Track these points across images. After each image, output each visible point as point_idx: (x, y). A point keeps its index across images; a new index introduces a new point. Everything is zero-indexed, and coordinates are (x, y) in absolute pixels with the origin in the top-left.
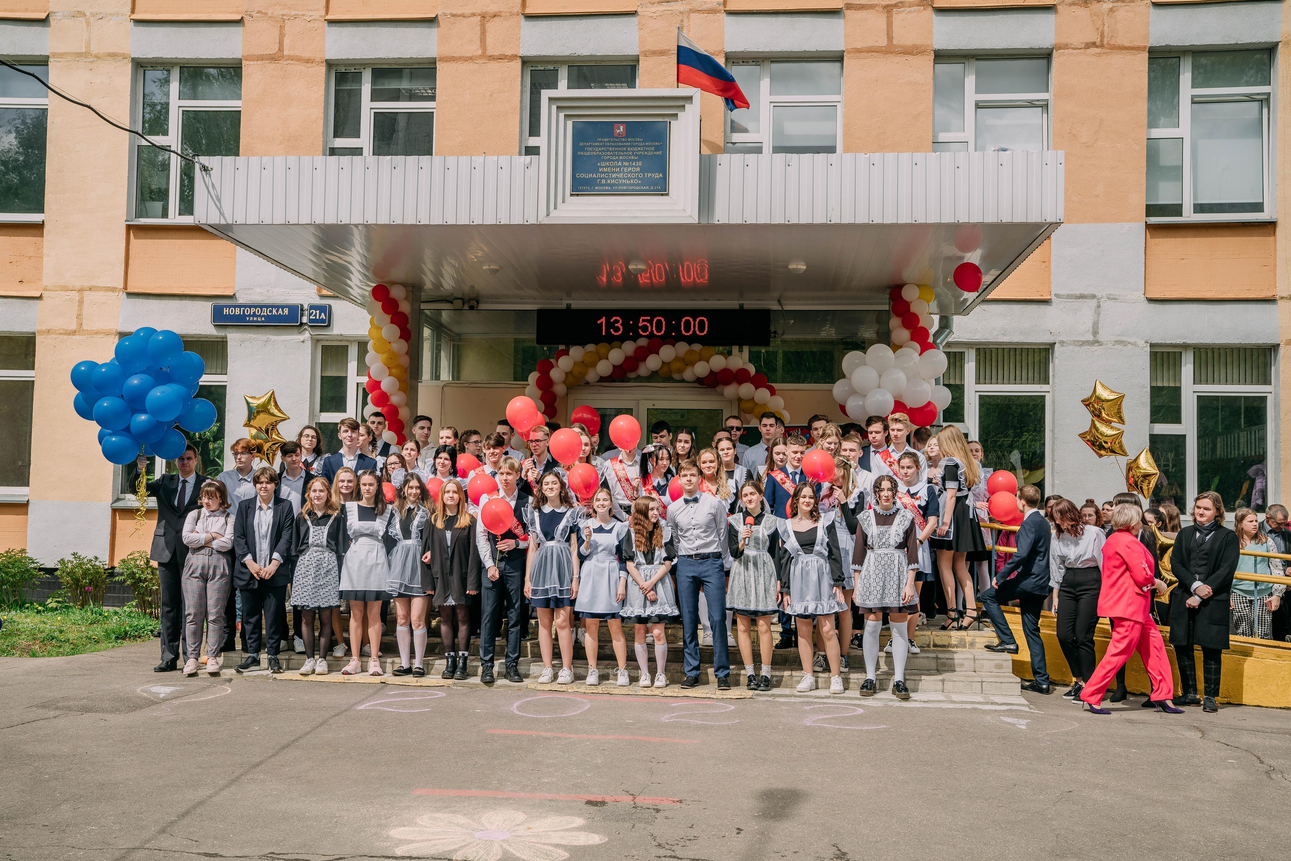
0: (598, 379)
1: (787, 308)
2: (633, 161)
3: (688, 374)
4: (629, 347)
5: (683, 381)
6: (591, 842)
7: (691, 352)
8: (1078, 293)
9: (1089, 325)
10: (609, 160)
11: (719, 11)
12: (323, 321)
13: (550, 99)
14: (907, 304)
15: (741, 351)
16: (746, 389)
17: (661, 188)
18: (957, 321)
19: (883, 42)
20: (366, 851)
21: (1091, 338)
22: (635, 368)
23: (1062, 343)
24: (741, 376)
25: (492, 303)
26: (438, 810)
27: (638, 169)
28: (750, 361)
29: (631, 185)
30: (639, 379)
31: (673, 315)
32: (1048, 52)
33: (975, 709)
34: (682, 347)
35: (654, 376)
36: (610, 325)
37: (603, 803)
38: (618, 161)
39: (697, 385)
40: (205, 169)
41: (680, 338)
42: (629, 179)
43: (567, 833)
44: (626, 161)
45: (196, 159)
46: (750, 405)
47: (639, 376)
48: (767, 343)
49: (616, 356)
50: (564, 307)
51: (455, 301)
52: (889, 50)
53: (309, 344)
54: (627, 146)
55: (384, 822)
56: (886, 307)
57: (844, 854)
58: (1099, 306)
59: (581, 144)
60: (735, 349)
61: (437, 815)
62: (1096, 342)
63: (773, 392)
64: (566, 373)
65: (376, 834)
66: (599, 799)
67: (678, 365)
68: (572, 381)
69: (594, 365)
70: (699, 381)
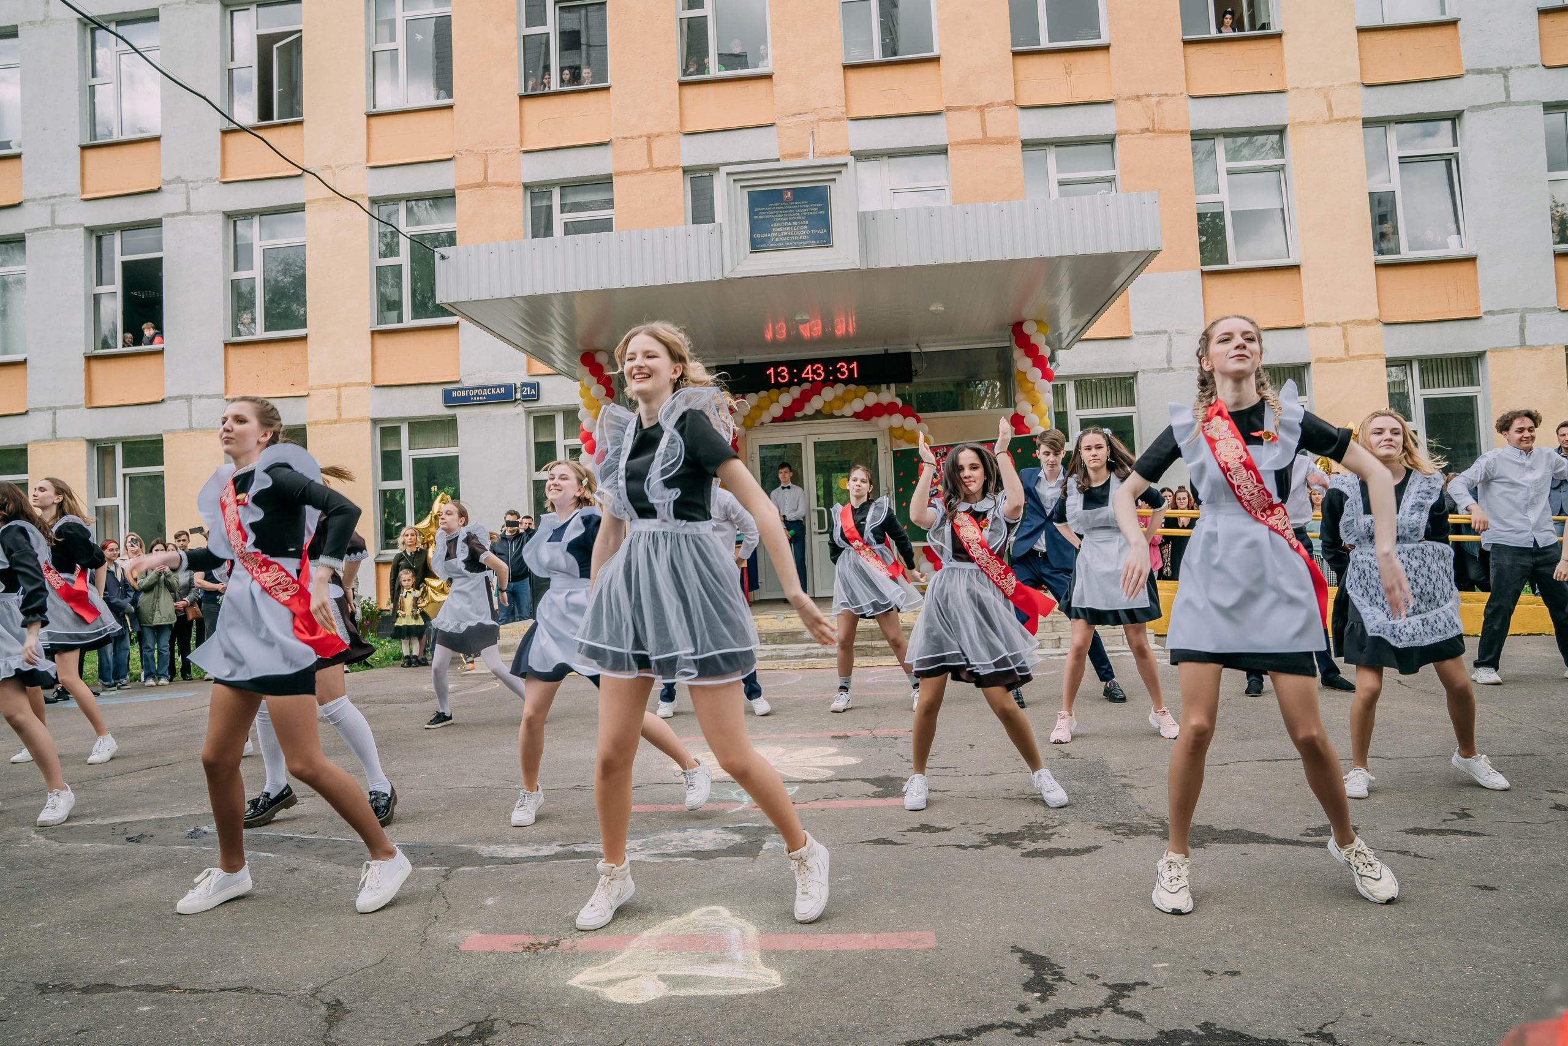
0: (771, 419)
1: (924, 350)
2: (800, 220)
3: (848, 410)
4: (796, 392)
5: (843, 416)
6: (848, 763)
7: (847, 392)
8: (1153, 330)
9: (1164, 356)
10: (780, 221)
11: (843, 119)
12: (533, 396)
13: (728, 174)
14: (1027, 337)
15: (888, 388)
16: (897, 420)
17: (826, 241)
18: (1061, 355)
19: (979, 136)
20: (659, 781)
21: (1166, 366)
22: (801, 408)
23: (1143, 371)
24: (890, 409)
27: (806, 227)
28: (897, 395)
29: (800, 240)
30: (806, 417)
31: (830, 363)
32: (1111, 137)
33: (1122, 656)
34: (840, 388)
35: (818, 414)
36: (777, 374)
37: (846, 737)
38: (788, 221)
39: (854, 419)
40: (443, 257)
41: (837, 381)
42: (799, 236)
43: (825, 758)
44: (795, 221)
45: (436, 250)
46: (899, 433)
47: (805, 415)
48: (909, 380)
49: (786, 399)
50: (738, 362)
52: (985, 141)
53: (523, 415)
54: (795, 209)
56: (1008, 344)
57: (1068, 754)
58: (1170, 340)
59: (756, 210)
60: (884, 386)
62: (1170, 369)
63: (919, 420)
64: (744, 417)
65: (661, 769)
66: (842, 734)
67: (838, 404)
68: (749, 423)
69: (768, 408)
70: (857, 415)
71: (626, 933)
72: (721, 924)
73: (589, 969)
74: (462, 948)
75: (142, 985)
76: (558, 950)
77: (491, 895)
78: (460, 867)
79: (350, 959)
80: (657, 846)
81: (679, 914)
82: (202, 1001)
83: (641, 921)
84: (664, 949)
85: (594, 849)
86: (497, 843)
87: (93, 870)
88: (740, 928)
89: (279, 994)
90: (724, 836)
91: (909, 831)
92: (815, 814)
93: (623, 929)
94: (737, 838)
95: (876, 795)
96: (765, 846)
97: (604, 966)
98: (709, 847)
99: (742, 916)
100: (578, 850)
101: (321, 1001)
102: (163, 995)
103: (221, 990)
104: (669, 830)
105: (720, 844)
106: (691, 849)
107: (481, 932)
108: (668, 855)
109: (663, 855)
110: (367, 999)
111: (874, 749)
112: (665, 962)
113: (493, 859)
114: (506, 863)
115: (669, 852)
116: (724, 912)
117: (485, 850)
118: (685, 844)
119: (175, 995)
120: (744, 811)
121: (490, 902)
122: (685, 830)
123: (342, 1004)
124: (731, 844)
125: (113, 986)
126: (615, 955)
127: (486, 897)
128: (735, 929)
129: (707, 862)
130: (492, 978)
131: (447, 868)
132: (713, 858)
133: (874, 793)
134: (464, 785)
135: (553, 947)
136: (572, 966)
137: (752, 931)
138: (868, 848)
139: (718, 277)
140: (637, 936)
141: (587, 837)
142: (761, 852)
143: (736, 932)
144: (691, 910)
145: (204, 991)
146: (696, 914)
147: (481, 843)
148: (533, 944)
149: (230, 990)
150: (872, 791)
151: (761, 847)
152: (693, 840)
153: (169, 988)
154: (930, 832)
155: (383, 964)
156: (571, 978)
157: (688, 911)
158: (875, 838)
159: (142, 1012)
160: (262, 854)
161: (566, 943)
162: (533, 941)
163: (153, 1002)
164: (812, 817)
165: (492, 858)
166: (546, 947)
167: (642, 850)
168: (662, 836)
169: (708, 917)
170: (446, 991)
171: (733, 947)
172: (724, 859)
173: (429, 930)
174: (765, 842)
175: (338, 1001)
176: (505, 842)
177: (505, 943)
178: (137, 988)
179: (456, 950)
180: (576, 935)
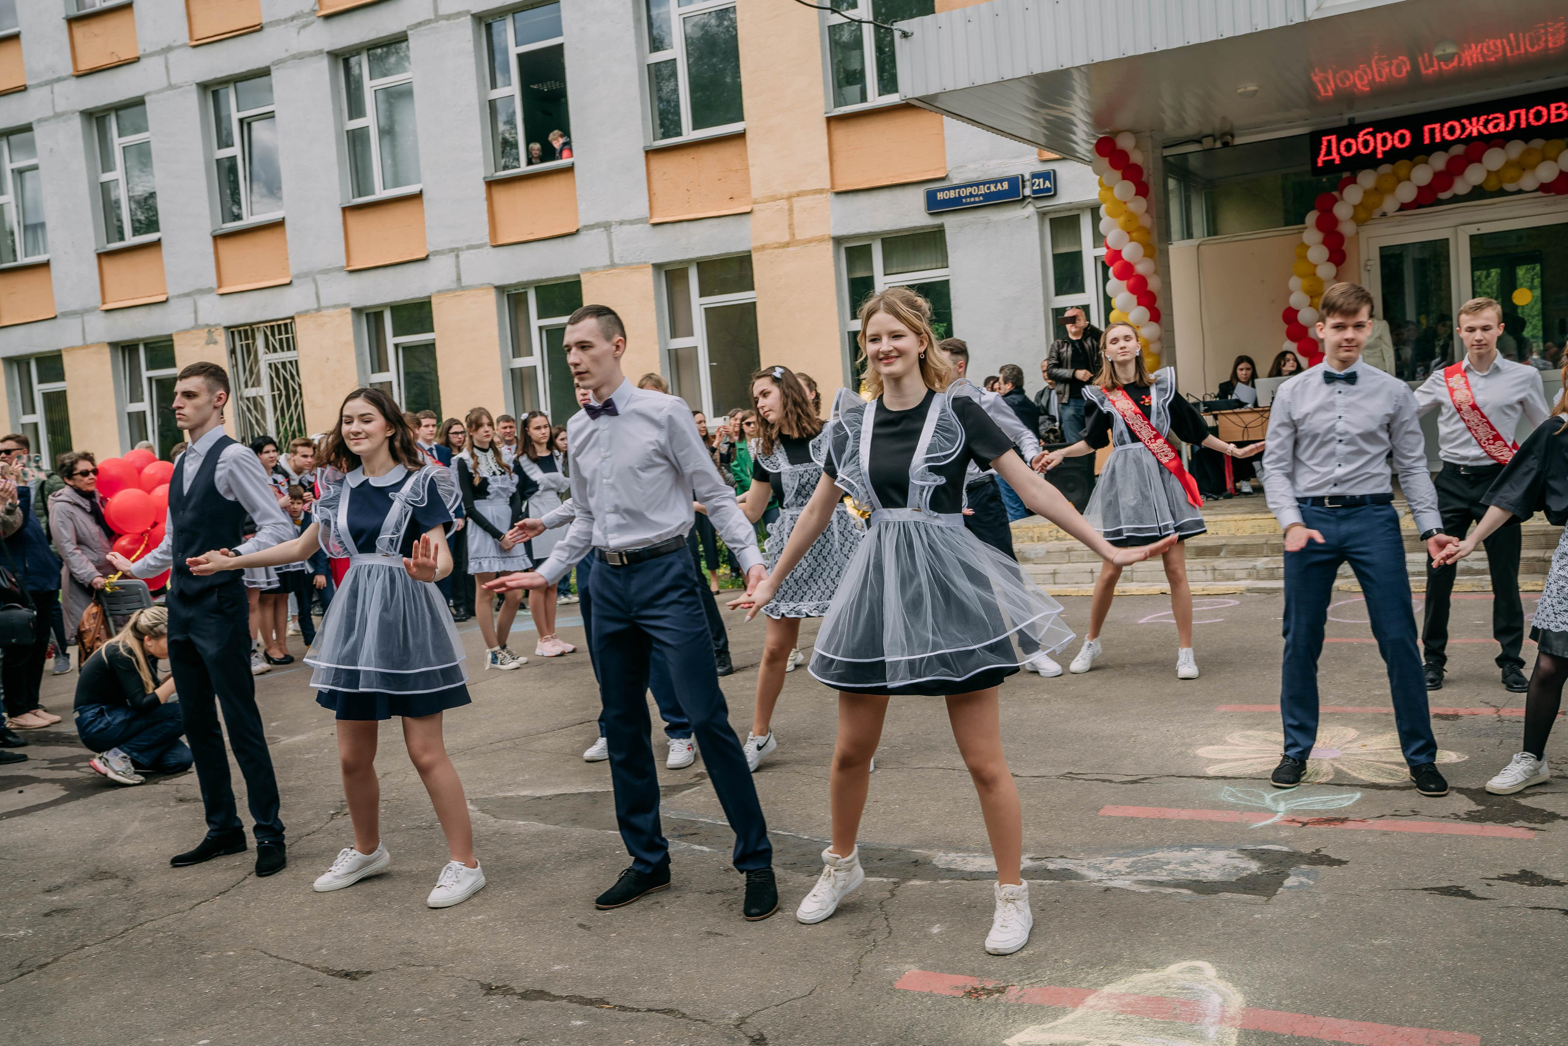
0: (1398, 206)
3: (1530, 182)
4: (1439, 161)
5: (1520, 192)
7: (1526, 153)
12: (1048, 190)
20: (1173, 772)
22: (1449, 185)
25: (1251, 134)
26: (1250, 727)
30: (1456, 199)
34: (1515, 148)
35: (1478, 193)
37: (1456, 717)
39: (1539, 194)
40: (905, 35)
45: (896, 26)
47: (1455, 196)
49: (1422, 175)
50: (1346, 123)
51: (1204, 140)
53: (1035, 219)
55: (1188, 740)
61: (1250, 733)
64: (1355, 207)
65: (1181, 753)
66: (1451, 712)
67: (1512, 173)
68: (1362, 215)
69: (1392, 191)
70: (1544, 188)
71: (1084, 985)
72: (1201, 987)
73: (1032, 1027)
74: (898, 985)
75: (574, 996)
76: (1003, 999)
77: (938, 921)
78: (910, 879)
79: (777, 988)
80: (1149, 869)
81: (1153, 967)
82: (630, 1021)
83: (1105, 971)
84: (1123, 1012)
85: (1070, 866)
86: (957, 850)
87: (526, 855)
88: (1222, 995)
89: (704, 1021)
90: (1237, 862)
91: (1500, 878)
92: (1370, 839)
93: (1083, 980)
94: (1254, 866)
95: (1472, 817)
96: (1288, 882)
97: (1050, 1025)
98: (1214, 876)
99: (1230, 979)
100: (1051, 866)
101: (744, 1033)
102: (594, 1009)
103: (649, 1010)
104: (1169, 847)
105: (1230, 874)
106: (1190, 877)
107: (922, 968)
108: (1161, 884)
109: (1152, 883)
110: (791, 1036)
111: (1492, 741)
112: (1121, 1029)
113: (950, 872)
114: (963, 879)
115: (1161, 879)
116: (1209, 969)
117: (942, 859)
118: (1183, 869)
119: (604, 1011)
120: (1274, 827)
121: (935, 930)
122: (1189, 847)
123: (765, 1039)
124: (1244, 874)
125: (548, 994)
126: (1065, 1013)
127: (933, 923)
128: (1216, 995)
129: (1206, 897)
130: (923, 1026)
131: (896, 880)
132: (1216, 892)
133: (1469, 813)
134: (931, 765)
135: (997, 995)
136: (1014, 1021)
137: (1237, 1000)
138: (1429, 899)
139: (1298, 19)
140: (1095, 991)
141: (1067, 849)
142: (1281, 889)
143: (1216, 1000)
144: (1169, 963)
145: (632, 1009)
146: (1173, 969)
147: (939, 848)
148: (975, 989)
149: (657, 1011)
150: (1466, 809)
151: (1281, 884)
152: (1196, 866)
153: (600, 1002)
154: (1532, 885)
155: (811, 997)
156: (1009, 1037)
157: (1164, 964)
158: (1445, 884)
159: (575, 1026)
160: (697, 847)
161: (1013, 993)
162: (977, 984)
163: (585, 1017)
164: (1364, 843)
165: (949, 870)
166: (990, 993)
167: (1129, 873)
168: (1159, 855)
169: (1188, 976)
170: (873, 1036)
171: (1207, 1020)
172: (1228, 895)
173: (866, 959)
174: (1288, 876)
175: (762, 1035)
176: (967, 850)
177: (946, 984)
178: (571, 999)
179: (892, 991)
180: (1027, 982)
